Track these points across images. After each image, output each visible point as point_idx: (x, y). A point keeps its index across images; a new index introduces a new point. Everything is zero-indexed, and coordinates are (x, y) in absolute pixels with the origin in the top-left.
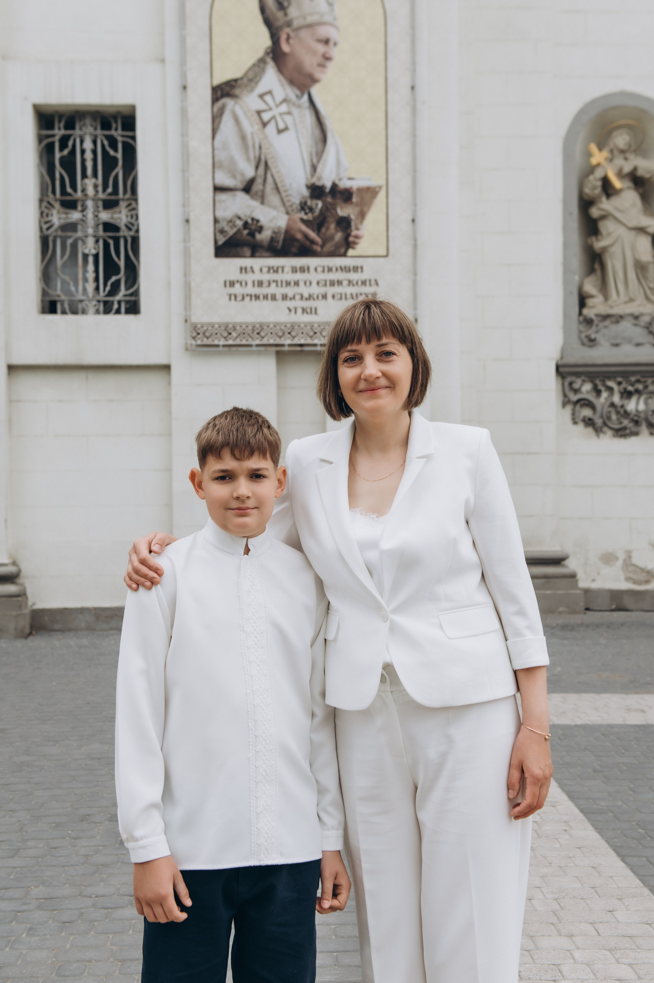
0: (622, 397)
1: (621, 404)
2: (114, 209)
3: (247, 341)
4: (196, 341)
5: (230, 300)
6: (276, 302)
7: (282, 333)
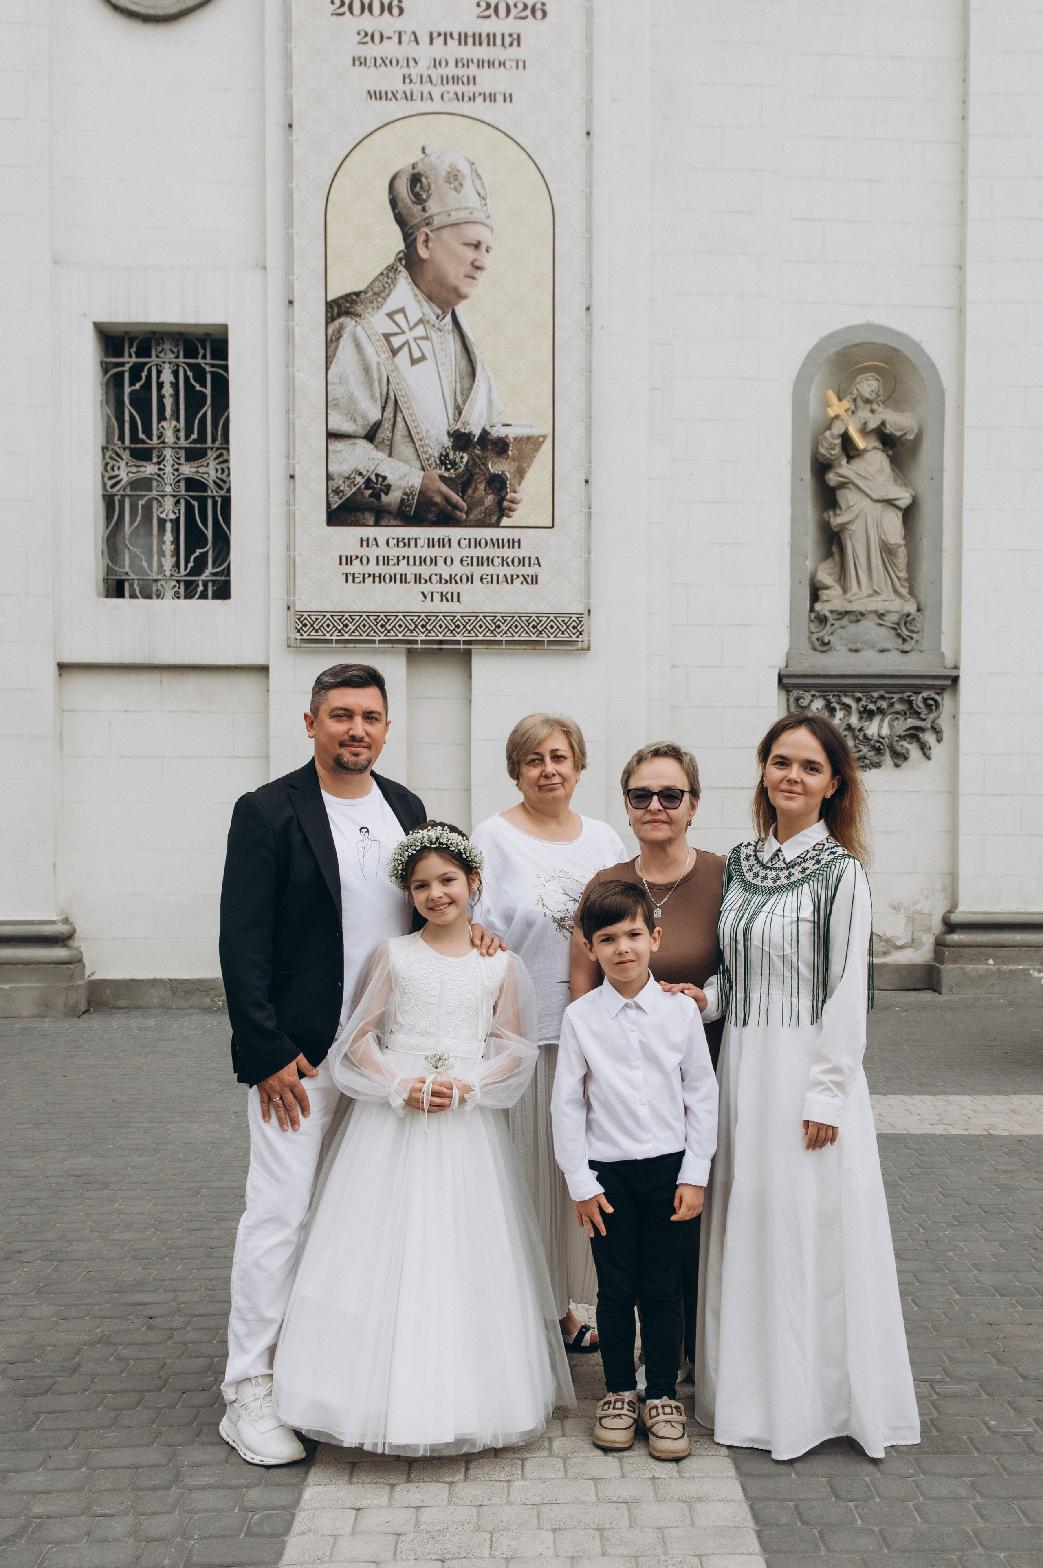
0: (860, 718)
1: (859, 727)
2: (200, 461)
3: (368, 635)
4: (302, 635)
5: (347, 581)
6: (407, 585)
7: (414, 626)
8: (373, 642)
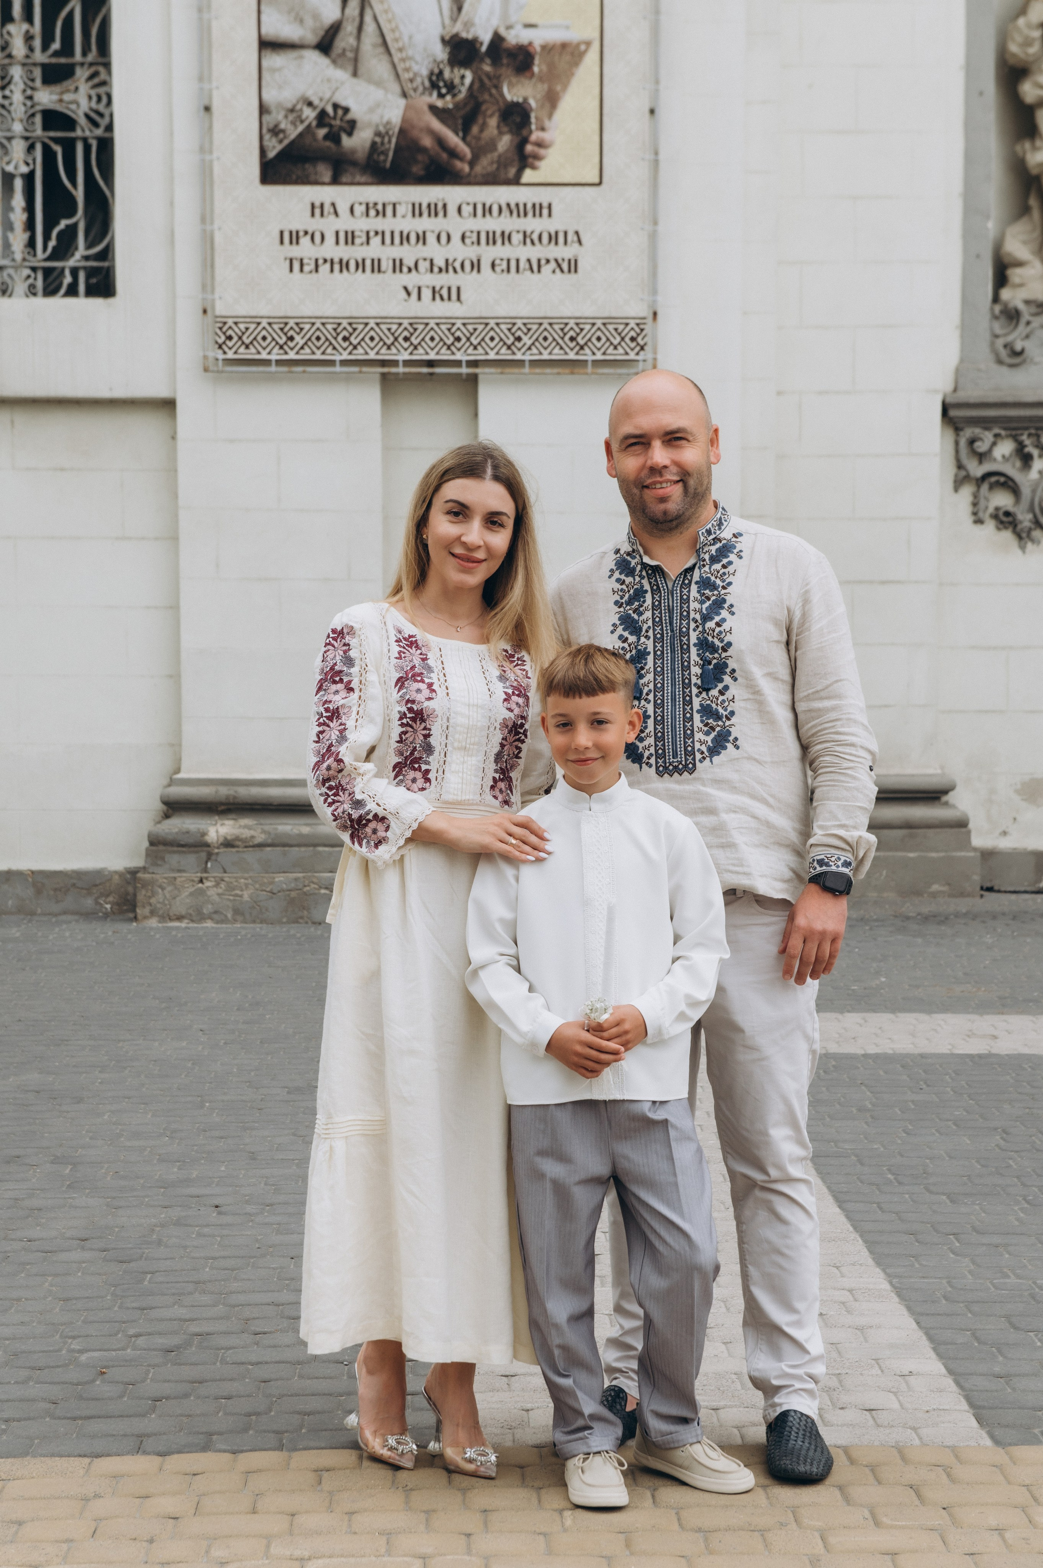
2: (64, 84)
3: (323, 353)
4: (225, 353)
5: (291, 270)
6: (381, 275)
7: (392, 339)
8: (331, 363)
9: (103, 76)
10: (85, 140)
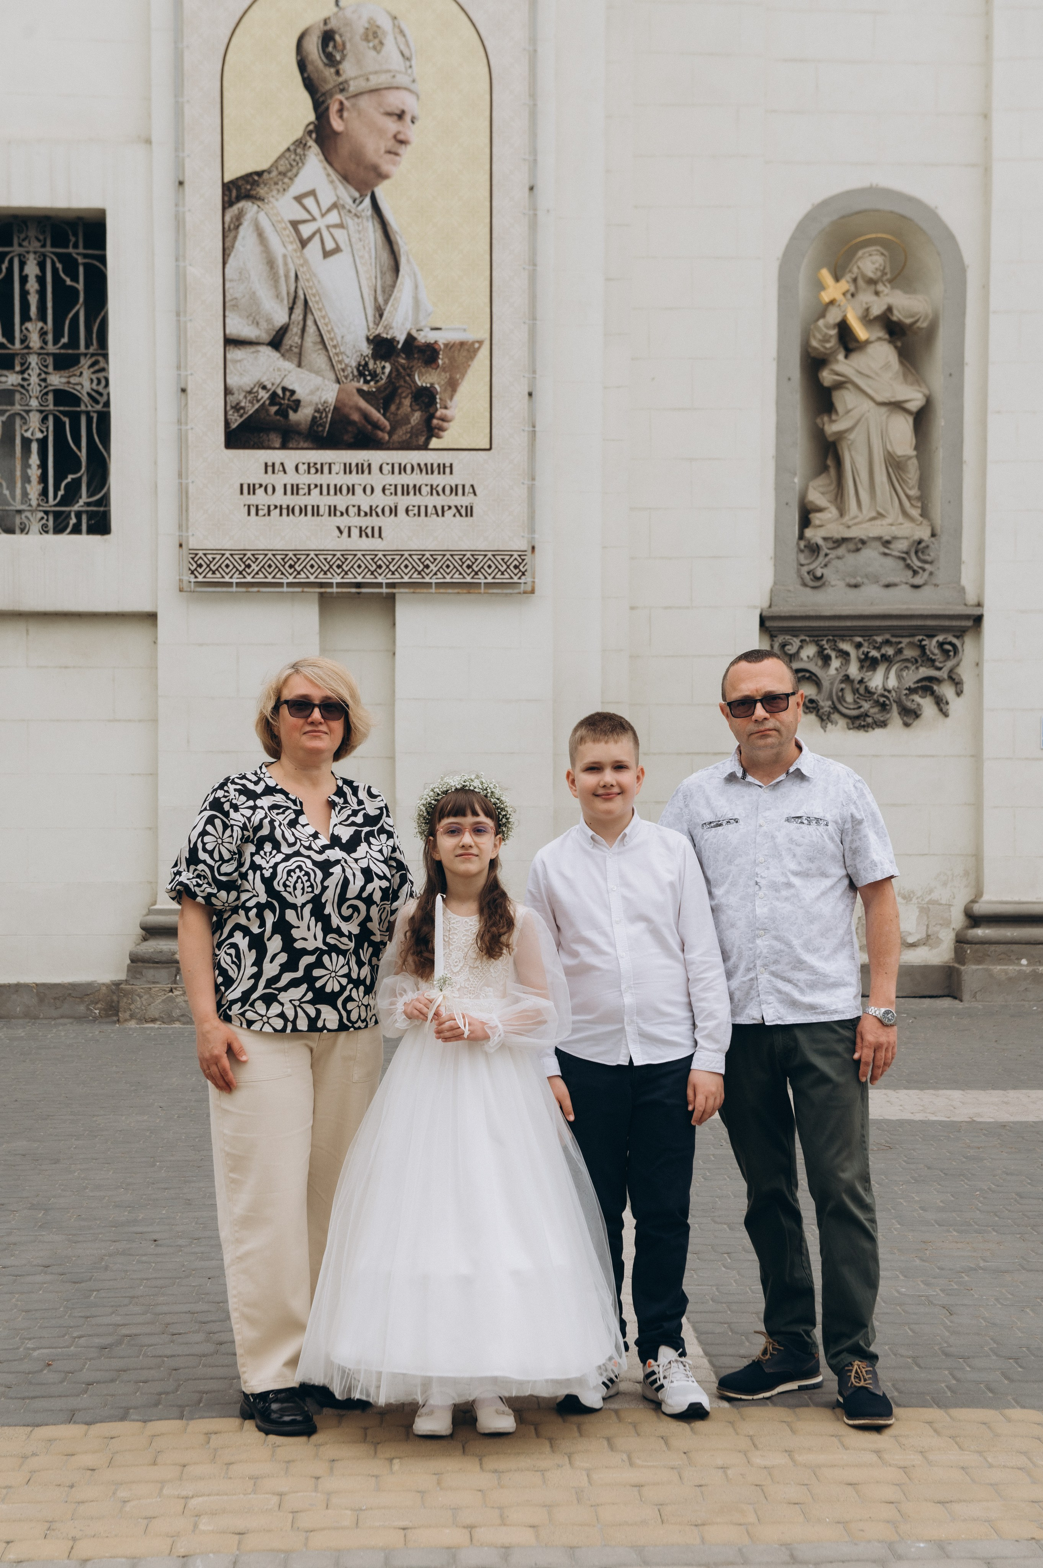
0: (861, 668)
1: (859, 678)
2: (71, 370)
3: (274, 577)
4: (196, 577)
5: (249, 514)
6: (320, 518)
7: (328, 566)
8: (280, 585)
9: (102, 364)
10: (88, 413)
